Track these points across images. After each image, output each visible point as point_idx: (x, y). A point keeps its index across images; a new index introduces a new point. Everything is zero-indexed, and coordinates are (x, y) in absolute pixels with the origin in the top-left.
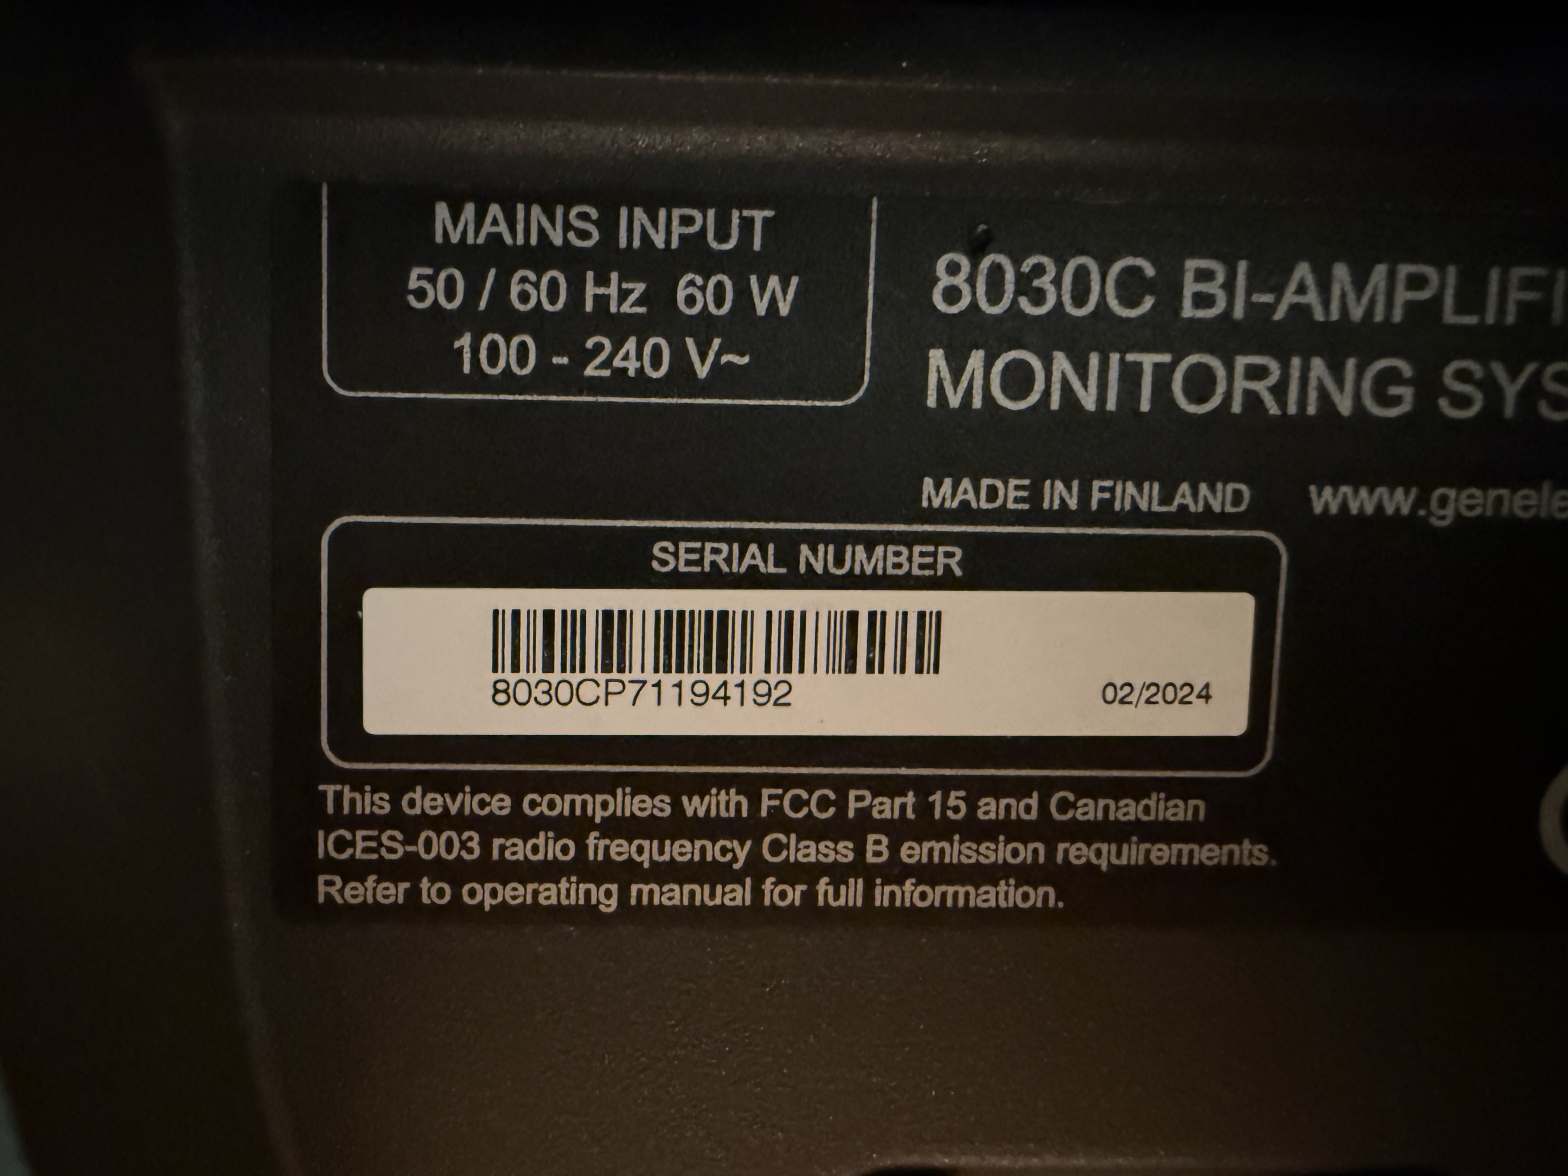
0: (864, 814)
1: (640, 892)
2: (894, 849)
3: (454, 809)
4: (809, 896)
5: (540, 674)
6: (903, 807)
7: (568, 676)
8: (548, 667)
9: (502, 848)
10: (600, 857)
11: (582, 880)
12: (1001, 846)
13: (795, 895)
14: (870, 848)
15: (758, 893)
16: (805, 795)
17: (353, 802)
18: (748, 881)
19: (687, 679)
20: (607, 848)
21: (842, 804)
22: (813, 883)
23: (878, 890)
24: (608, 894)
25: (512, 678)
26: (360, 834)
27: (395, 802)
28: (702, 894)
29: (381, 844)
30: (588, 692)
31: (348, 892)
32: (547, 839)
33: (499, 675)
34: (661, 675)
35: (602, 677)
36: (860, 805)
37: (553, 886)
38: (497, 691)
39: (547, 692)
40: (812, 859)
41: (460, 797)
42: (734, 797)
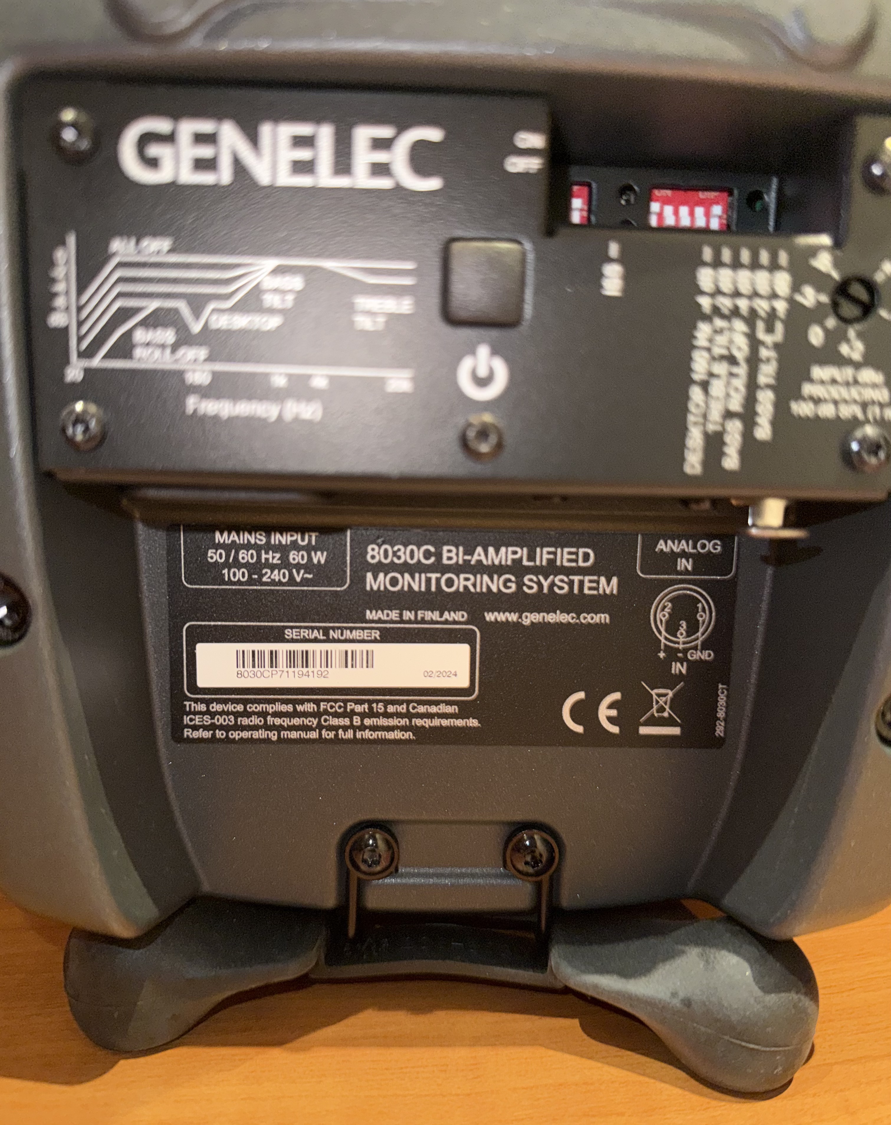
0: (352, 711)
1: (284, 735)
2: (362, 721)
3: (226, 710)
4: (336, 735)
5: (251, 668)
6: (364, 709)
7: (260, 669)
8: (254, 666)
9: (241, 721)
10: (272, 724)
11: (266, 730)
12: (395, 719)
13: (332, 735)
14: (355, 720)
15: (320, 734)
16: (334, 704)
17: (195, 707)
18: (317, 730)
19: (296, 670)
20: (273, 721)
21: (345, 707)
22: (337, 731)
23: (357, 733)
24: (274, 735)
25: (243, 670)
26: (197, 716)
27: (208, 707)
28: (303, 735)
29: (203, 720)
30: (266, 674)
31: (194, 734)
32: (255, 718)
33: (239, 669)
34: (289, 669)
35: (270, 669)
36: (351, 707)
37: (257, 732)
38: (238, 674)
39: (254, 674)
40: (337, 724)
41: (228, 705)
42: (312, 705)
